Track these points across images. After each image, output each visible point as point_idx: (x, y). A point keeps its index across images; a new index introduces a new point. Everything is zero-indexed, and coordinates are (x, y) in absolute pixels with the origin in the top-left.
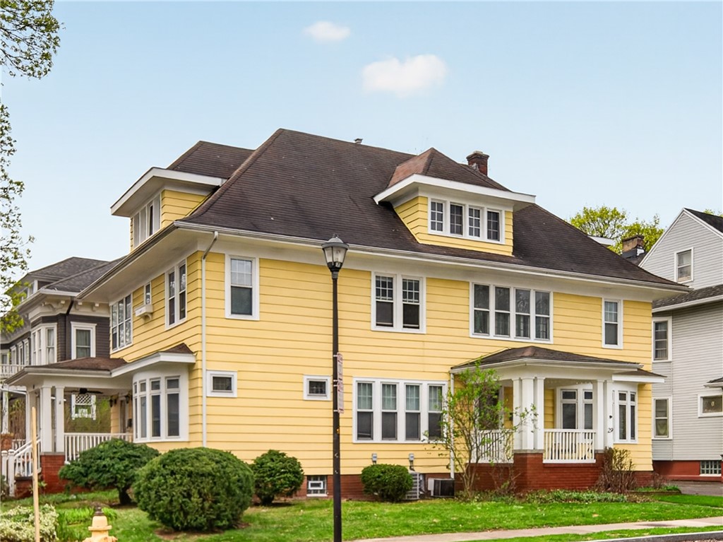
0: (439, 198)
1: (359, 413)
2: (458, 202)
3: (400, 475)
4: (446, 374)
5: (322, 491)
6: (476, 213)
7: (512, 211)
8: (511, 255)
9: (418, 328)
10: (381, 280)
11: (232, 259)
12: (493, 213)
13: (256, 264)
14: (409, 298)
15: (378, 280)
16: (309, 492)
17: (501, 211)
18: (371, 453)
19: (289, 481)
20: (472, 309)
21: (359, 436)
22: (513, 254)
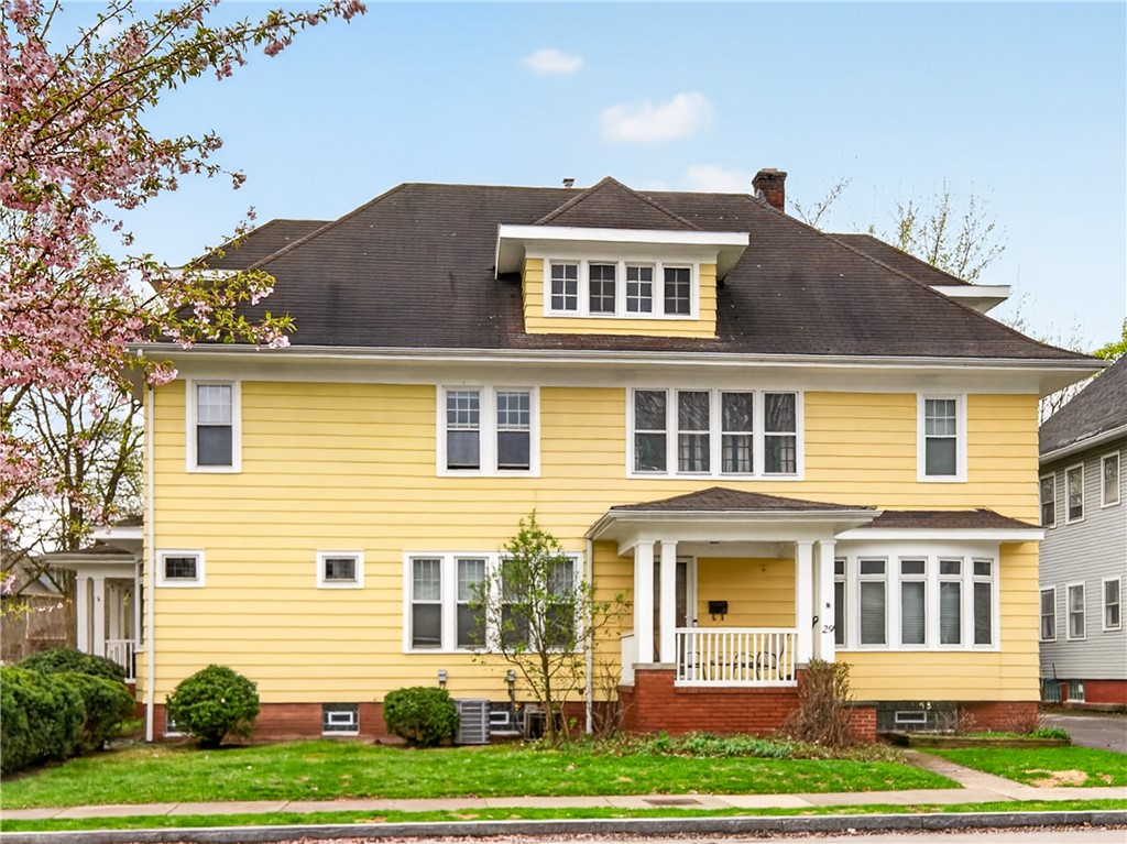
0: (565, 258)
1: (416, 607)
2: (602, 259)
3: (422, 704)
4: (581, 541)
5: (351, 728)
6: (643, 274)
7: (716, 262)
8: (713, 336)
9: (528, 468)
10: (457, 397)
11: (198, 386)
12: (679, 269)
13: (237, 390)
14: (510, 423)
15: (450, 397)
16: (328, 728)
17: (692, 265)
18: (437, 668)
19: (211, 712)
20: (630, 431)
21: (416, 643)
22: (716, 334)
